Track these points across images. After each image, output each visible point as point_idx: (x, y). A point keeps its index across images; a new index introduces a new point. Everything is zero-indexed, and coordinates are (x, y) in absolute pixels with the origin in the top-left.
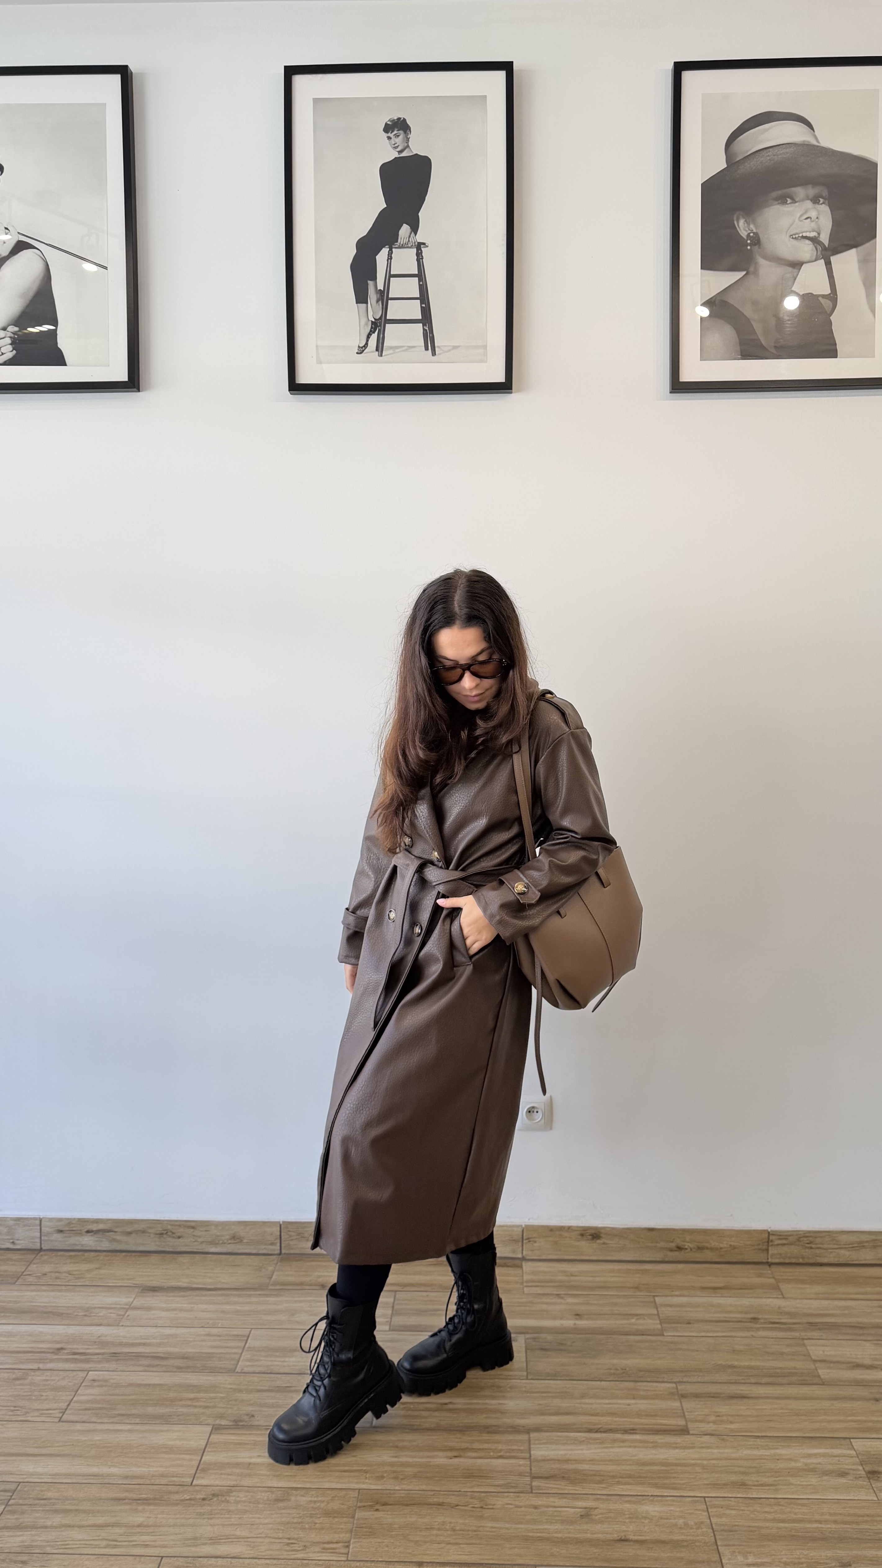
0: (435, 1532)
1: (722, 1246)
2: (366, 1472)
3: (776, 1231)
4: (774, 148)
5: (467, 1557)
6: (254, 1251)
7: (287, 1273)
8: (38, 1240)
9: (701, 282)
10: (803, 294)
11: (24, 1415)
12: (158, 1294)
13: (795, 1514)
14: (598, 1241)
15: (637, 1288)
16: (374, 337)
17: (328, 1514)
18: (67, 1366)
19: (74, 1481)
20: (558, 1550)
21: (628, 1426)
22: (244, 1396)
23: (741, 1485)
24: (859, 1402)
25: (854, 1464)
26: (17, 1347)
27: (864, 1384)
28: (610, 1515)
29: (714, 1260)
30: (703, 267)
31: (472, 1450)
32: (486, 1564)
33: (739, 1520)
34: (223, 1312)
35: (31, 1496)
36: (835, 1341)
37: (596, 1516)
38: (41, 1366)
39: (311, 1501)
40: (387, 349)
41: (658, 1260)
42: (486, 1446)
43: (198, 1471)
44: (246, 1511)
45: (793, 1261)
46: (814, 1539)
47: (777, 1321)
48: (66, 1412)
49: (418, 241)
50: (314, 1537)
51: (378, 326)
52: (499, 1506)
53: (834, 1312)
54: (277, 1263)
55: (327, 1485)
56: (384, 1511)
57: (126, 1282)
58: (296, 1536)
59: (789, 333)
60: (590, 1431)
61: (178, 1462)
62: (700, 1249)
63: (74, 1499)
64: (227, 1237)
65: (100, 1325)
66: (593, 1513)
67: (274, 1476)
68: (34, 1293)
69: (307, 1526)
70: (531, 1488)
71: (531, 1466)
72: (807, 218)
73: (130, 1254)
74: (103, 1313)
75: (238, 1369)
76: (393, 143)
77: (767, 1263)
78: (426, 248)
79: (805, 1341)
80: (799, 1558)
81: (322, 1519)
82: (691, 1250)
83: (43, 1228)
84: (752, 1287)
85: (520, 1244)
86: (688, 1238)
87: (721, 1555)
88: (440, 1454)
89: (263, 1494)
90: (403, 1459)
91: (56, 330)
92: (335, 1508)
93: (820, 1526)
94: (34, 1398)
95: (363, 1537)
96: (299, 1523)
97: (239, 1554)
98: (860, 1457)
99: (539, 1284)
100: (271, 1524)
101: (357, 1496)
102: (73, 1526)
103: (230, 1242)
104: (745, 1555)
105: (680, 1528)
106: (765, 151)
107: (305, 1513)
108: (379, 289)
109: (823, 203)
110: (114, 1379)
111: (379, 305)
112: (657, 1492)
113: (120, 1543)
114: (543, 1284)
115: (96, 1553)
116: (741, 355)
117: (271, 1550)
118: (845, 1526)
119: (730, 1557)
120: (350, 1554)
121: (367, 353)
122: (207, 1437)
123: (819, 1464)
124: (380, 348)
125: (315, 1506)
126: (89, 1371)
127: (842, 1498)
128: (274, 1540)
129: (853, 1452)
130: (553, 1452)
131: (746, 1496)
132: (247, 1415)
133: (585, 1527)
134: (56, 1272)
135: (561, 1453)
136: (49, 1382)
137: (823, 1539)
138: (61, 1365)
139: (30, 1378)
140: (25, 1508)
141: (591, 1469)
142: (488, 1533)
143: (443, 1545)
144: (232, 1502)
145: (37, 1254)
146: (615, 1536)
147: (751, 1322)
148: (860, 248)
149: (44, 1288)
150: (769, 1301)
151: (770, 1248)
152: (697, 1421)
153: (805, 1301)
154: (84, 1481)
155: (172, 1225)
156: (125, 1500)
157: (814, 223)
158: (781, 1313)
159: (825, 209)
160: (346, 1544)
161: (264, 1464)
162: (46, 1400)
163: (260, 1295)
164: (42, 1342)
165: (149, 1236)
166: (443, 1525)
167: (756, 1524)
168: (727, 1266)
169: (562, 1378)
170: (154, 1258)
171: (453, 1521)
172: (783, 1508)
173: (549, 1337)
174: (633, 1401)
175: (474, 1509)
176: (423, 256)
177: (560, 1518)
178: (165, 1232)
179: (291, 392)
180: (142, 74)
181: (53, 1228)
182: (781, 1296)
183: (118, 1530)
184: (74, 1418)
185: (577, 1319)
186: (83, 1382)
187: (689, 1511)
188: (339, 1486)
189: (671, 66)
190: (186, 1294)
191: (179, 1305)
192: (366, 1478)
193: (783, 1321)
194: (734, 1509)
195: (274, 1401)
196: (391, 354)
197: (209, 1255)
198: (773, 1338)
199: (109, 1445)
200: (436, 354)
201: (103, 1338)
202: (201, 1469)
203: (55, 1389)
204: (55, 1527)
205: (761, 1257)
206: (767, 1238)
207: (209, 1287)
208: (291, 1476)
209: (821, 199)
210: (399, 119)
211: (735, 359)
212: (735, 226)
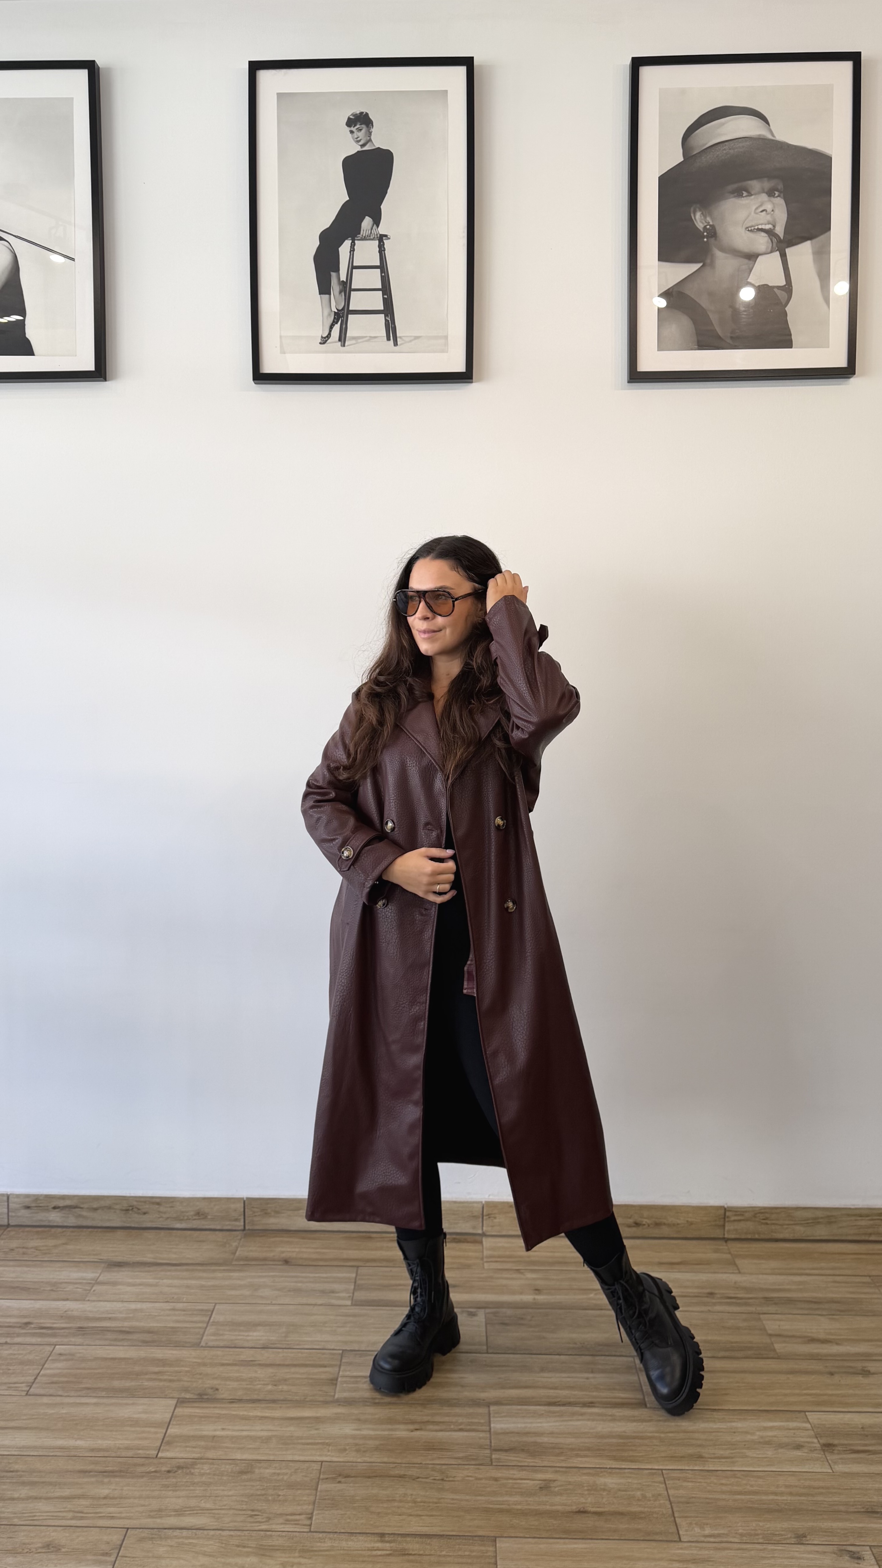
0: (396, 1504)
1: (679, 1222)
2: (328, 1444)
3: (732, 1207)
4: (731, 142)
5: (428, 1528)
6: (219, 1227)
7: (250, 1248)
8: (6, 1216)
9: (659, 273)
10: (759, 286)
12: (123, 1269)
13: (752, 1486)
16: (337, 327)
17: (291, 1486)
18: (34, 1340)
19: (41, 1453)
20: (517, 1521)
21: (586, 1400)
22: (209, 1370)
23: (698, 1458)
24: (813, 1377)
25: (810, 1437)
27: (820, 1357)
28: (569, 1487)
29: (672, 1236)
30: (660, 259)
31: (434, 1423)
32: (447, 1535)
33: (695, 1493)
34: (188, 1287)
36: (790, 1316)
37: (555, 1487)
38: (9, 1340)
39: (274, 1474)
40: (350, 340)
42: (447, 1419)
43: (163, 1444)
44: (210, 1484)
45: (749, 1237)
46: (769, 1511)
47: (733, 1296)
48: (34, 1385)
49: (380, 233)
50: (277, 1508)
51: (341, 316)
52: (459, 1479)
53: (789, 1287)
54: (241, 1239)
55: (290, 1458)
56: (346, 1483)
57: (93, 1257)
58: (260, 1508)
59: (745, 324)
60: (549, 1404)
61: (144, 1435)
62: (657, 1225)
63: (40, 1472)
64: (192, 1213)
65: (67, 1300)
66: (552, 1485)
67: (239, 1448)
68: (2, 1268)
69: (270, 1498)
70: (491, 1460)
71: (490, 1439)
72: (762, 211)
73: (96, 1230)
74: (70, 1288)
75: (203, 1344)
76: (356, 137)
77: (724, 1238)
78: (388, 241)
79: (762, 1316)
80: (756, 1530)
81: (285, 1490)
82: (649, 1226)
83: (10, 1204)
84: (708, 1263)
85: (481, 1219)
86: (646, 1214)
87: (679, 1527)
88: (402, 1427)
89: (227, 1467)
90: (365, 1432)
91: (24, 321)
92: (298, 1480)
93: (776, 1498)
95: (326, 1508)
96: (262, 1495)
97: (204, 1526)
98: (815, 1430)
99: (499, 1259)
100: (235, 1496)
101: (319, 1468)
102: (40, 1498)
103: (194, 1218)
104: (702, 1527)
105: (639, 1500)
106: (721, 145)
107: (268, 1485)
108: (341, 280)
109: (778, 196)
110: (80, 1353)
111: (342, 296)
112: (615, 1464)
113: (87, 1515)
114: (502, 1260)
115: (63, 1524)
116: (698, 346)
117: (235, 1522)
118: (799, 1498)
119: (687, 1528)
120: (313, 1525)
121: (330, 343)
122: (172, 1411)
123: (775, 1436)
124: (342, 338)
125: (279, 1478)
126: (56, 1345)
127: (797, 1470)
128: (237, 1512)
129: (808, 1426)
130: (512, 1425)
131: (703, 1469)
132: (212, 1388)
133: (544, 1499)
134: (23, 1248)
135: (519, 1425)
136: (16, 1356)
137: (780, 1511)
138: (28, 1340)
141: (550, 1442)
142: (449, 1505)
143: (404, 1517)
144: (197, 1474)
145: (5, 1230)
146: (574, 1508)
147: (707, 1297)
148: (814, 241)
149: (11, 1263)
150: (724, 1276)
151: (727, 1225)
153: (761, 1276)
154: (52, 1454)
155: (137, 1201)
156: (90, 1472)
157: (769, 216)
158: (737, 1288)
159: (780, 202)
160: (310, 1516)
161: (227, 1437)
162: (13, 1373)
163: (224, 1270)
164: (10, 1316)
165: (115, 1212)
166: (404, 1497)
167: (712, 1496)
168: (684, 1242)
169: (522, 1352)
170: (120, 1233)
171: (414, 1493)
172: (740, 1480)
173: (509, 1312)
174: (591, 1375)
175: (435, 1482)
176: (384, 248)
177: (520, 1490)
178: (131, 1208)
179: (255, 381)
180: (109, 70)
181: (20, 1204)
182: (737, 1271)
183: (83, 1502)
184: (42, 1392)
185: (536, 1294)
186: (49, 1357)
187: (647, 1483)
188: (302, 1458)
189: (628, 62)
190: (151, 1269)
191: (144, 1280)
192: (329, 1451)
193: (739, 1296)
194: (692, 1482)
195: (238, 1375)
196: (354, 344)
197: (175, 1231)
198: (729, 1313)
199: (75, 1418)
200: (397, 345)
201: (70, 1313)
202: (167, 1442)
203: (22, 1363)
204: (23, 1499)
205: (718, 1233)
206: (724, 1214)
207: (174, 1262)
208: (255, 1448)
209: (776, 192)
210: (362, 113)
211: (692, 349)
212: (691, 218)
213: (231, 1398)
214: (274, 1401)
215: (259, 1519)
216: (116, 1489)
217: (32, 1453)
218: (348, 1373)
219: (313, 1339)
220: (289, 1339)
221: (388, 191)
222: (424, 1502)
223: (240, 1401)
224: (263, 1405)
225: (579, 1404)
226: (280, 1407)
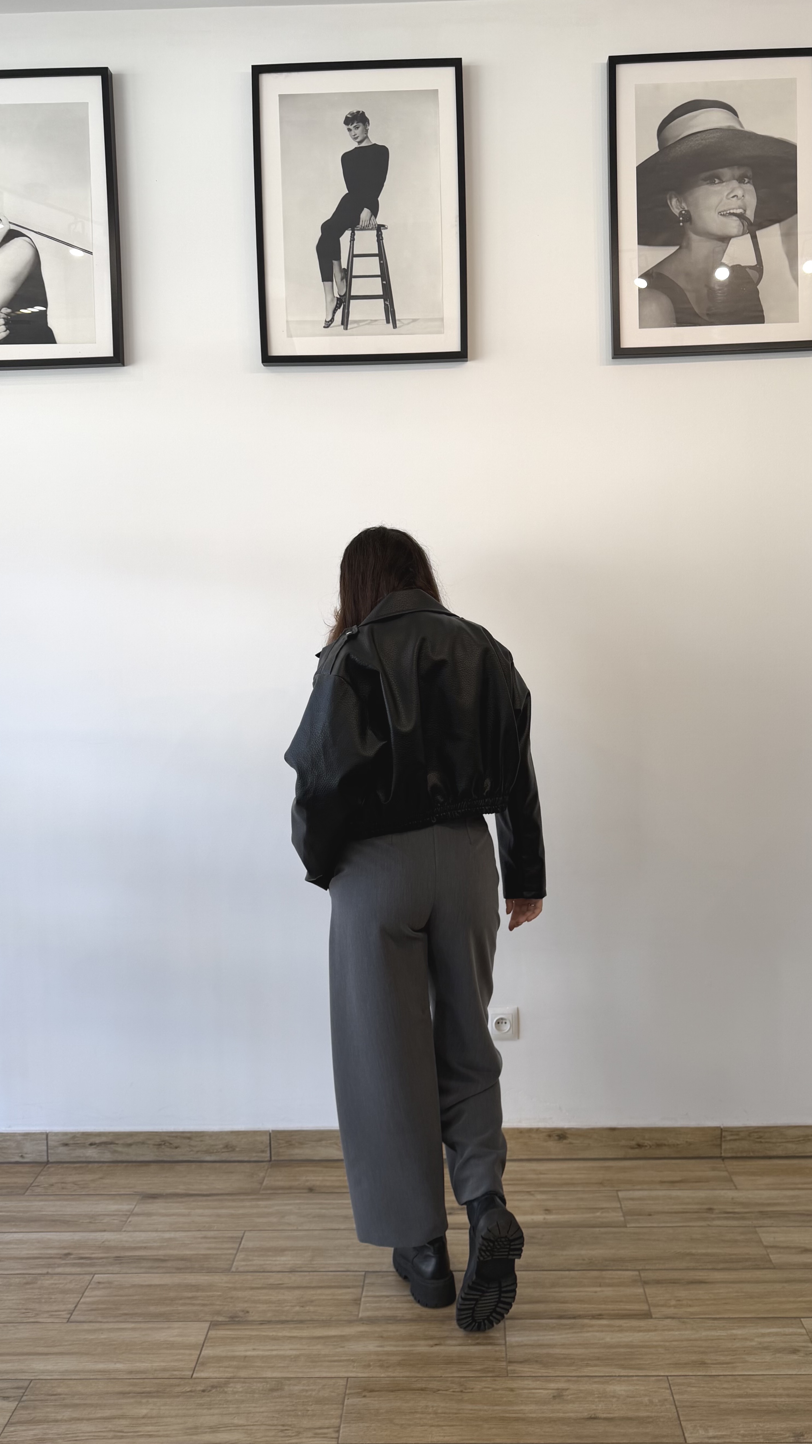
0: (418, 1416)
1: (679, 1143)
2: (353, 1361)
3: (729, 1128)
4: (702, 133)
5: (449, 1438)
6: (246, 1159)
7: (277, 1178)
8: (45, 1154)
9: (639, 256)
10: (733, 266)
11: (34, 1316)
12: (157, 1201)
13: (752, 1389)
14: (565, 1141)
15: (601, 1184)
16: (340, 312)
17: (319, 1401)
18: (74, 1270)
19: (82, 1377)
20: (533, 1429)
21: (594, 1312)
22: (240, 1294)
23: (701, 1364)
24: (807, 1285)
25: (805, 1342)
26: (28, 1254)
28: (580, 1395)
29: (673, 1156)
30: (640, 243)
31: (452, 1338)
33: (698, 1397)
34: (219, 1216)
35: (42, 1392)
36: (785, 1228)
37: (568, 1396)
38: (50, 1271)
39: (303, 1390)
40: (350, 324)
41: (620, 1157)
43: (197, 1365)
44: (243, 1402)
45: (745, 1155)
46: (769, 1412)
47: (731, 1210)
48: (74, 1313)
49: (378, 223)
50: (305, 1423)
51: (343, 302)
52: (477, 1390)
53: (782, 1201)
54: (268, 1169)
55: (317, 1375)
56: (370, 1397)
57: (128, 1190)
58: (290, 1423)
59: (720, 301)
60: (561, 1317)
61: (180, 1357)
62: (659, 1146)
63: (82, 1394)
64: (221, 1146)
65: (105, 1231)
66: (564, 1394)
67: (269, 1367)
68: (42, 1203)
69: (300, 1413)
70: (507, 1373)
71: (506, 1351)
72: (733, 197)
73: (130, 1164)
74: (107, 1219)
75: (233, 1269)
76: (353, 134)
77: (721, 1157)
78: (385, 230)
79: (757, 1229)
80: (756, 1430)
81: (313, 1406)
82: (650, 1147)
83: (49, 1142)
84: (707, 1180)
86: (647, 1136)
87: (684, 1429)
88: (422, 1342)
89: (259, 1385)
90: (388, 1349)
91: (46, 311)
92: (326, 1395)
93: (774, 1399)
94: (43, 1300)
95: (352, 1422)
96: (293, 1411)
98: (810, 1335)
99: (511, 1182)
100: (266, 1412)
101: (345, 1384)
102: (82, 1420)
103: (223, 1150)
104: (706, 1430)
105: (646, 1405)
106: (694, 136)
107: (297, 1401)
108: (343, 267)
109: (748, 182)
110: (117, 1281)
111: (344, 282)
112: (623, 1372)
114: (513, 1182)
116: (677, 323)
117: (267, 1436)
118: (798, 1399)
119: (692, 1431)
120: (340, 1438)
121: (333, 327)
122: (205, 1333)
123: (773, 1342)
124: (345, 322)
125: (307, 1394)
126: (95, 1274)
127: (794, 1373)
128: (269, 1427)
129: (803, 1331)
130: (526, 1338)
131: (706, 1374)
132: (243, 1311)
133: (557, 1407)
134: (63, 1183)
135: (533, 1338)
136: (57, 1286)
137: (778, 1412)
138: (68, 1270)
139: (39, 1282)
140: (36, 1402)
141: (563, 1353)
142: (468, 1415)
143: (426, 1428)
144: (230, 1392)
145: (44, 1167)
146: (585, 1415)
147: (707, 1212)
148: (783, 223)
149: (52, 1198)
150: (722, 1193)
151: (723, 1144)
152: (658, 1306)
153: (756, 1192)
154: (92, 1377)
155: (169, 1136)
156: (129, 1393)
157: (740, 201)
158: (735, 1203)
159: (750, 187)
160: (336, 1429)
161: (258, 1357)
162: (55, 1302)
163: (253, 1199)
164: (51, 1248)
165: (148, 1147)
166: (426, 1408)
167: (715, 1400)
168: (684, 1161)
169: (534, 1269)
170: (153, 1167)
171: (435, 1405)
172: (740, 1384)
174: (599, 1289)
175: (455, 1394)
176: (383, 238)
177: (535, 1399)
178: (163, 1143)
179: (264, 364)
180: (121, 76)
181: (58, 1141)
182: (734, 1188)
183: (124, 1422)
184: (82, 1318)
185: (546, 1214)
186: (89, 1285)
187: (654, 1390)
188: (329, 1375)
189: (606, 60)
190: (183, 1200)
191: (177, 1211)
192: (354, 1367)
193: (736, 1210)
194: (695, 1387)
195: (267, 1297)
196: (355, 327)
197: (205, 1164)
198: (727, 1227)
199: (114, 1343)
200: (396, 327)
201: (107, 1243)
202: (200, 1363)
203: (64, 1292)
204: (66, 1421)
205: (716, 1152)
206: (720, 1135)
207: (205, 1193)
208: (284, 1367)
209: (745, 179)
210: (358, 112)
211: (671, 326)
212: (668, 204)
213: (260, 1319)
214: (301, 1322)
215: (290, 1433)
216: (153, 1409)
217: (73, 1377)
218: (370, 1294)
219: (336, 1262)
220: (315, 1262)
221: (385, 184)
222: (445, 1413)
223: (269, 1322)
224: (292, 1326)
225: (589, 1316)
226: (308, 1327)
